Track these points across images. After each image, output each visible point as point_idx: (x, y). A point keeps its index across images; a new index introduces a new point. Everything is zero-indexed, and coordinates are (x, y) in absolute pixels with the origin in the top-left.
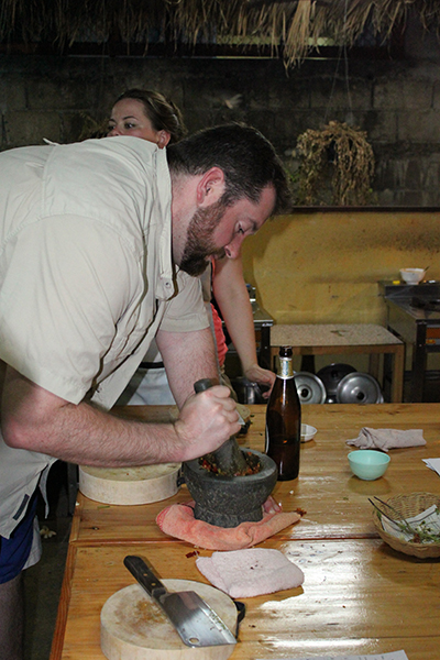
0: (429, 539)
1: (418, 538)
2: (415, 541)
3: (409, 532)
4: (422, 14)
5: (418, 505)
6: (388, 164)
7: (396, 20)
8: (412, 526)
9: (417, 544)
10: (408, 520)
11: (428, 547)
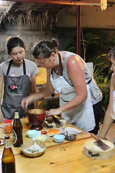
0: (36, 151)
1: (33, 152)
2: (32, 153)
3: (30, 151)
4: (8, 18)
5: (32, 144)
6: (3, 56)
7: (2, 19)
8: (31, 149)
9: (33, 154)
10: (30, 148)
11: (36, 154)
